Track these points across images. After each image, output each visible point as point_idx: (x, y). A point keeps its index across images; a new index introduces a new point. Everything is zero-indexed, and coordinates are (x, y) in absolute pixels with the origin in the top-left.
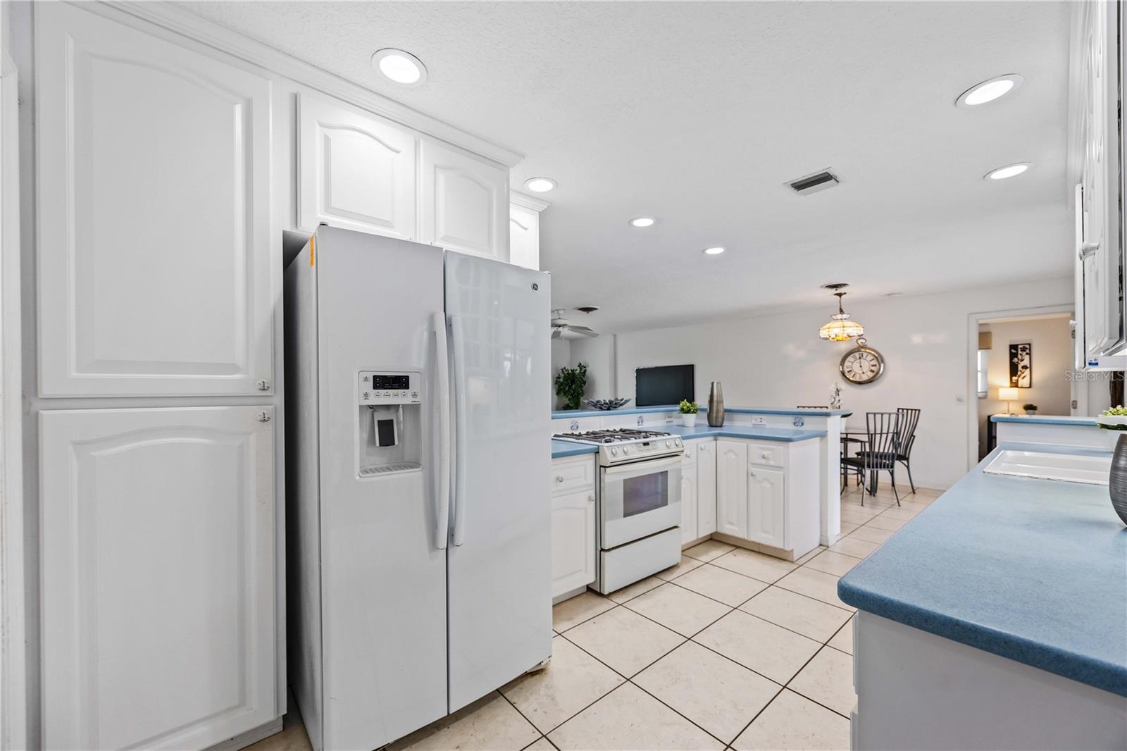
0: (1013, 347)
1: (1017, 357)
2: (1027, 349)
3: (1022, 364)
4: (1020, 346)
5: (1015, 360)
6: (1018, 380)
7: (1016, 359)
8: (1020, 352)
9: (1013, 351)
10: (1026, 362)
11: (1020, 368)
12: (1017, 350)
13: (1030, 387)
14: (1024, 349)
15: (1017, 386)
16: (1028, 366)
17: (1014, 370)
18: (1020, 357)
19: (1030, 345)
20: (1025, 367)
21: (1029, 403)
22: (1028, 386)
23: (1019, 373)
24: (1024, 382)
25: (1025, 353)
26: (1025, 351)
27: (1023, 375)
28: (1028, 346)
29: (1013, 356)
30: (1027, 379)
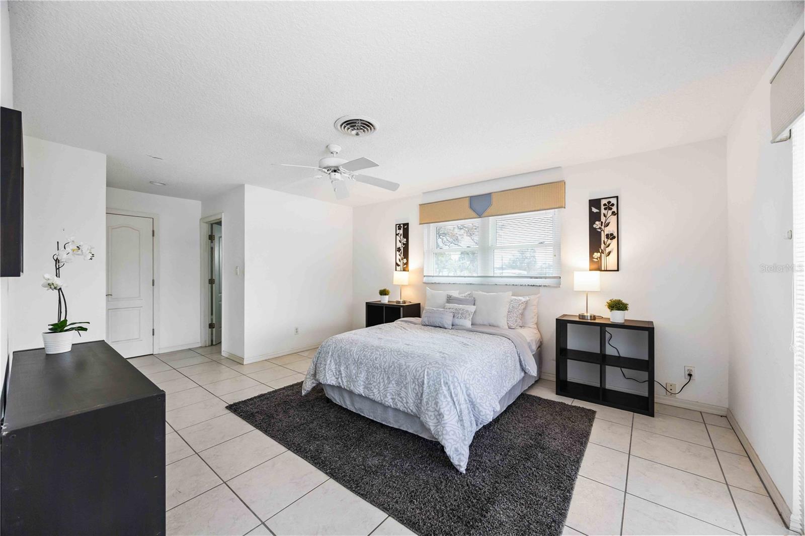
0: (595, 203)
1: (599, 220)
2: (613, 205)
3: (607, 230)
4: (603, 202)
5: (597, 225)
6: (600, 257)
7: (597, 223)
8: (603, 211)
9: (595, 210)
10: (611, 229)
11: (603, 238)
12: (599, 208)
13: (618, 270)
14: (609, 206)
15: (600, 269)
16: (615, 234)
17: (595, 241)
18: (603, 219)
19: (617, 197)
20: (610, 236)
21: (616, 298)
22: (616, 269)
23: (603, 246)
24: (610, 261)
25: (610, 212)
26: (611, 209)
27: (608, 250)
28: (614, 201)
29: (594, 217)
30: (614, 255)
